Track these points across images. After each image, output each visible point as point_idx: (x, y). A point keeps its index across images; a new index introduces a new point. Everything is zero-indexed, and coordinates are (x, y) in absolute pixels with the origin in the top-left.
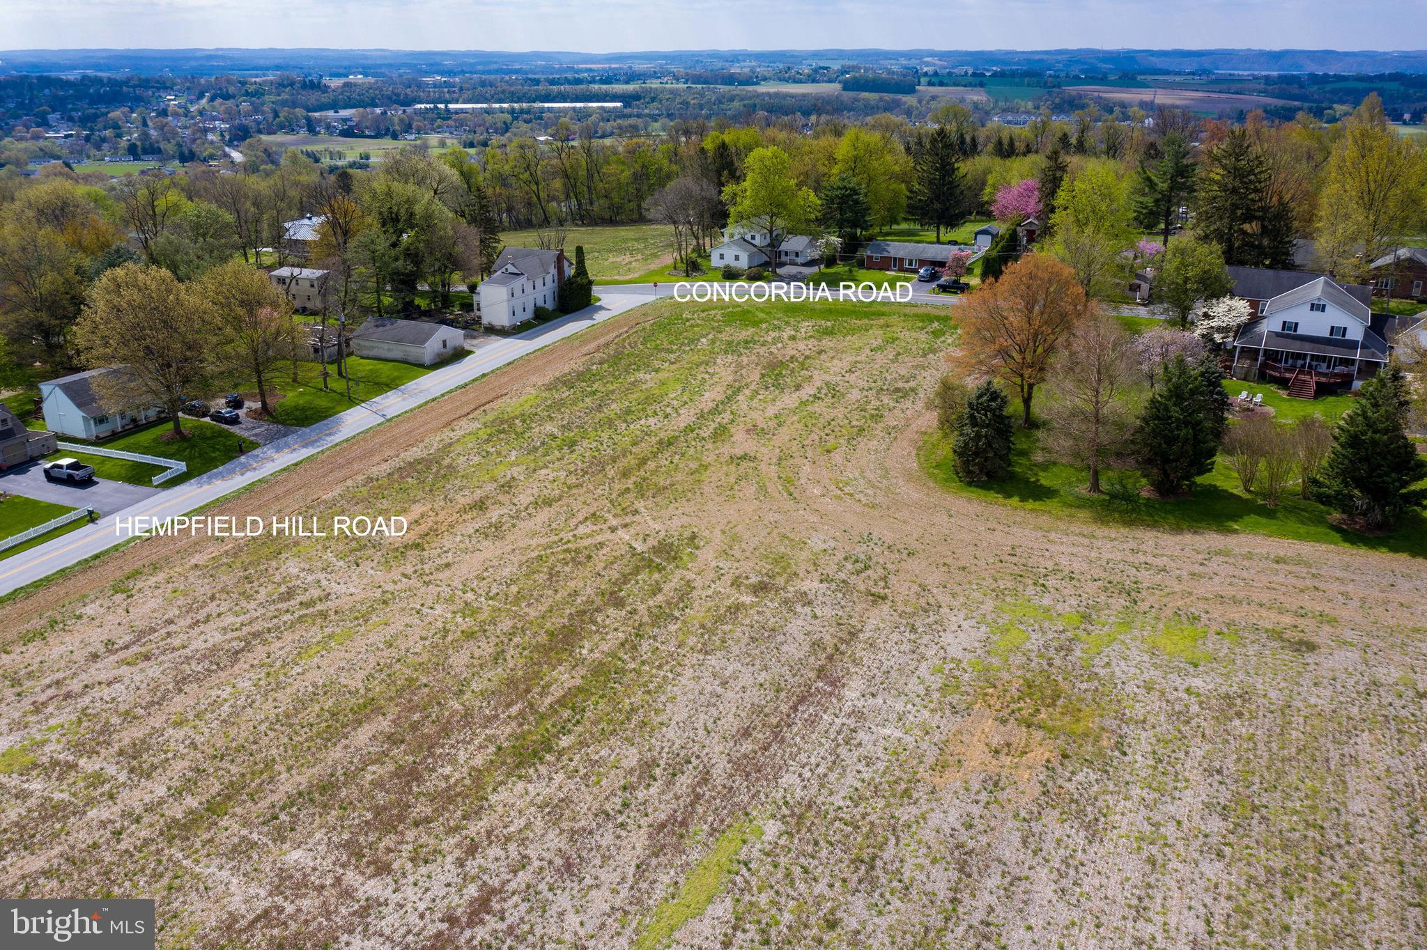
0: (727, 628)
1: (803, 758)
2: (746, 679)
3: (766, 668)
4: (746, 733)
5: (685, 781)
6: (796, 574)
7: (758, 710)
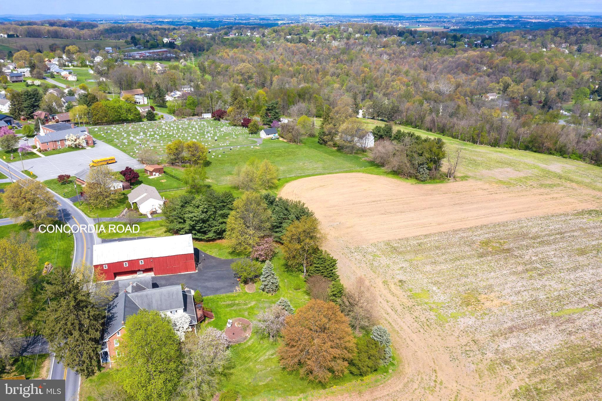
0: (528, 356)
1: (533, 319)
2: (533, 340)
3: (525, 340)
4: (542, 329)
5: (563, 327)
6: (491, 361)
7: (535, 332)
